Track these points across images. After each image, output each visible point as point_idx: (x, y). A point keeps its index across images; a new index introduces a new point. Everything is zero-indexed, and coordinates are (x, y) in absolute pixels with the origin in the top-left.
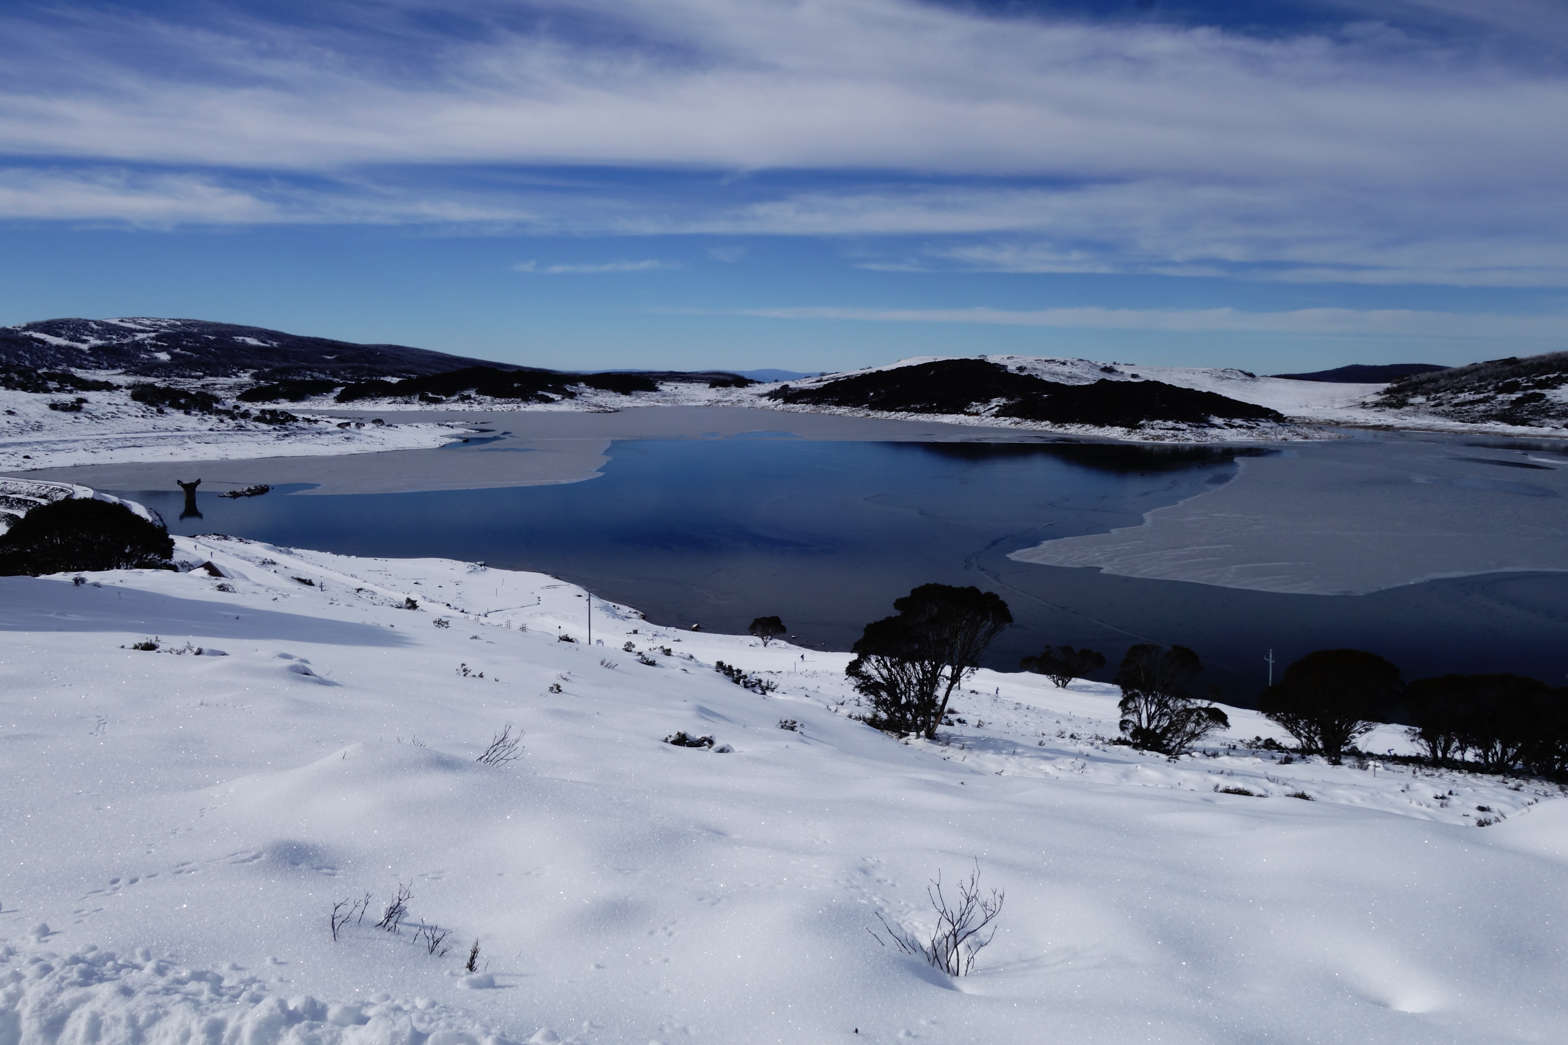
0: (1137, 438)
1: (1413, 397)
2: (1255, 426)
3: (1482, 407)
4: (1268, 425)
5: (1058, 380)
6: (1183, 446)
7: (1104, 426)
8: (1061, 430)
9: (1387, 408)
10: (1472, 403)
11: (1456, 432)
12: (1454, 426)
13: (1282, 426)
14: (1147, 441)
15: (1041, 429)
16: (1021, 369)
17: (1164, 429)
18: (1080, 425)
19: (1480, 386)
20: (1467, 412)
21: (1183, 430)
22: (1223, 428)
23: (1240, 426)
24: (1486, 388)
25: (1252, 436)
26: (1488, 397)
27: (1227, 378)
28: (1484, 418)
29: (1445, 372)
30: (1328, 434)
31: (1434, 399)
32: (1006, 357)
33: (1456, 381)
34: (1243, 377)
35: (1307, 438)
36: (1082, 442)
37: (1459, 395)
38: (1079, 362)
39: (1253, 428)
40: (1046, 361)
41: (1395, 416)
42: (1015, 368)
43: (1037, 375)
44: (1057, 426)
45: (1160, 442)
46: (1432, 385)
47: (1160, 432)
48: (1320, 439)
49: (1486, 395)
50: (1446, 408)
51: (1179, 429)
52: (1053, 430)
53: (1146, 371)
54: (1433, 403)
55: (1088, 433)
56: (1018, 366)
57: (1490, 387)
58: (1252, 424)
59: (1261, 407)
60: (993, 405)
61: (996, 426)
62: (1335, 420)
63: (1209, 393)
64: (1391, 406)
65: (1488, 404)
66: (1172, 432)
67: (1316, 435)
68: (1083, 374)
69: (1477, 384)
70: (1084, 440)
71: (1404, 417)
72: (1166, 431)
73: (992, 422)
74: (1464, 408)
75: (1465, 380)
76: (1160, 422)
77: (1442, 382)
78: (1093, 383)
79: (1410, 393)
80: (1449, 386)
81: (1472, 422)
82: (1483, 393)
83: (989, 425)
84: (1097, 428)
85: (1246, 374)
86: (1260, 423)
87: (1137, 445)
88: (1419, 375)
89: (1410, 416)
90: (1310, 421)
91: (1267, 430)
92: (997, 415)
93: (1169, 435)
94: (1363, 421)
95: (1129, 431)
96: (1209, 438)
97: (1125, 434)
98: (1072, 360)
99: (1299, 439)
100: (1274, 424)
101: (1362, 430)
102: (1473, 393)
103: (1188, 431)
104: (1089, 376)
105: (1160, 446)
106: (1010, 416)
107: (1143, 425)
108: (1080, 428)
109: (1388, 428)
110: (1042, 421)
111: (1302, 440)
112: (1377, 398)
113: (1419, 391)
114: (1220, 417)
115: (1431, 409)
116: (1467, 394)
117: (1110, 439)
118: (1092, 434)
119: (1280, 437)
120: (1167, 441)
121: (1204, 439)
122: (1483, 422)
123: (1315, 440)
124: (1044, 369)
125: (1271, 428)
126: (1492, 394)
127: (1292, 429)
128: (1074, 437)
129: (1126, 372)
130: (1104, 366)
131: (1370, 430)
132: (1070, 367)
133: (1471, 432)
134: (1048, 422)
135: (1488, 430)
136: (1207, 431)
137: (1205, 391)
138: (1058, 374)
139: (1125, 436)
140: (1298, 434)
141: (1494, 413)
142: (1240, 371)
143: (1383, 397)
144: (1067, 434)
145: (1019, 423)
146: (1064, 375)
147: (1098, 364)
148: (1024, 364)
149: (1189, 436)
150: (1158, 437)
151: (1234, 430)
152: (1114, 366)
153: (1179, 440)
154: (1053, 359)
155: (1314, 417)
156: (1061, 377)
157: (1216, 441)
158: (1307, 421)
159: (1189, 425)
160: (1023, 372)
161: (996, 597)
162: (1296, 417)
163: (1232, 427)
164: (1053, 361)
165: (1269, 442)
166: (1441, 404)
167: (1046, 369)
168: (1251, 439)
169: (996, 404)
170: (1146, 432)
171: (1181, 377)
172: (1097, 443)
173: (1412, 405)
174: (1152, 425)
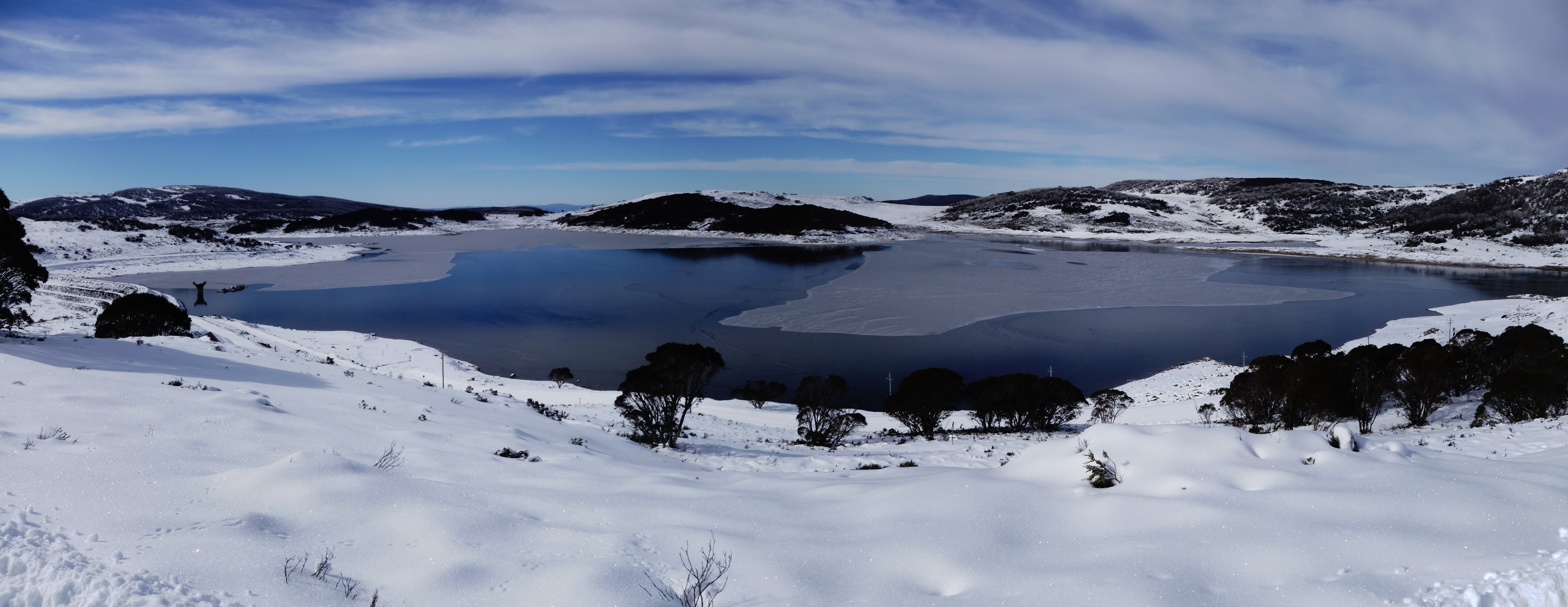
0: (801, 242)
1: (961, 214)
2: (874, 231)
3: (998, 220)
4: (882, 230)
5: (748, 206)
6: (830, 246)
7: (779, 235)
8: (751, 238)
9: (948, 221)
10: (993, 217)
11: (985, 234)
12: (984, 231)
13: (891, 231)
14: (807, 244)
15: (738, 237)
16: (724, 199)
17: (818, 235)
18: (763, 235)
19: (996, 208)
20: (990, 222)
21: (829, 235)
22: (855, 234)
23: (865, 232)
24: (999, 209)
25: (873, 238)
26: (1001, 214)
27: (855, 203)
28: (999, 226)
29: (978, 199)
30: (919, 235)
31: (973, 216)
32: (713, 191)
33: (984, 205)
34: (866, 200)
35: (906, 238)
36: (765, 246)
37: (986, 213)
38: (761, 193)
39: (873, 233)
40: (740, 193)
41: (953, 225)
42: (719, 199)
43: (734, 202)
44: (748, 235)
45: (815, 244)
46: (971, 207)
47: (815, 237)
48: (915, 238)
49: (999, 212)
50: (979, 220)
51: (827, 235)
52: (746, 238)
53: (804, 198)
54: (972, 218)
55: (769, 239)
56: (722, 197)
57: (1001, 208)
58: (873, 230)
59: (877, 219)
60: (706, 223)
61: (708, 237)
62: (923, 226)
63: (845, 211)
64: (950, 219)
65: (1001, 218)
66: (823, 237)
67: (912, 236)
68: (764, 201)
69: (994, 207)
70: (767, 244)
71: (957, 226)
72: (819, 237)
73: (706, 234)
74: (989, 220)
75: (989, 204)
76: (815, 230)
77: (976, 205)
78: (771, 207)
79: (960, 212)
80: (980, 208)
81: (993, 229)
82: (998, 211)
83: (704, 236)
84: (774, 236)
85: (867, 199)
86: (877, 230)
87: (801, 246)
88: (964, 201)
89: (961, 225)
90: (908, 227)
91: (882, 234)
92: (709, 230)
93: (821, 239)
94: (935, 229)
95: (795, 238)
96: (846, 240)
97: (792, 239)
98: (757, 192)
99: (902, 239)
100: (886, 230)
101: (935, 234)
102: (993, 211)
103: (832, 236)
104: (768, 202)
105: (815, 246)
106: (717, 230)
107: (804, 233)
108: (764, 236)
109: (949, 232)
110: (739, 232)
111: (904, 240)
112: (942, 215)
113: (965, 210)
114: (852, 226)
115: (972, 221)
116: (990, 212)
117: (783, 243)
118: (771, 240)
119: (890, 238)
120: (820, 243)
121: (843, 241)
122: (999, 228)
123: (911, 239)
124: (739, 198)
125: (884, 232)
126: (1002, 212)
127: (897, 233)
128: (760, 242)
129: (792, 199)
130: (777, 196)
131: (940, 234)
132: (755, 197)
133: (993, 234)
134: (743, 233)
135: (1002, 233)
136: (845, 235)
137: (842, 210)
138: (748, 202)
139: (793, 241)
140: (901, 236)
141: (1004, 223)
142: (864, 197)
143: (946, 214)
144: (755, 240)
145: (723, 234)
146: (752, 202)
147: (773, 194)
148: (725, 196)
149: (833, 239)
150: (814, 241)
151: (861, 234)
152: (784, 195)
153: (827, 242)
154: (744, 191)
155: (910, 224)
156: (750, 203)
157: (851, 242)
158: (906, 227)
159: (833, 232)
160: (725, 201)
161: (713, 350)
162: (899, 225)
163: (860, 232)
164: (745, 193)
165: (883, 242)
166: (977, 218)
167: (740, 199)
168: (872, 240)
169: (708, 222)
170: (806, 237)
171: (827, 202)
172: (775, 245)
173: (961, 219)
174: (810, 233)
